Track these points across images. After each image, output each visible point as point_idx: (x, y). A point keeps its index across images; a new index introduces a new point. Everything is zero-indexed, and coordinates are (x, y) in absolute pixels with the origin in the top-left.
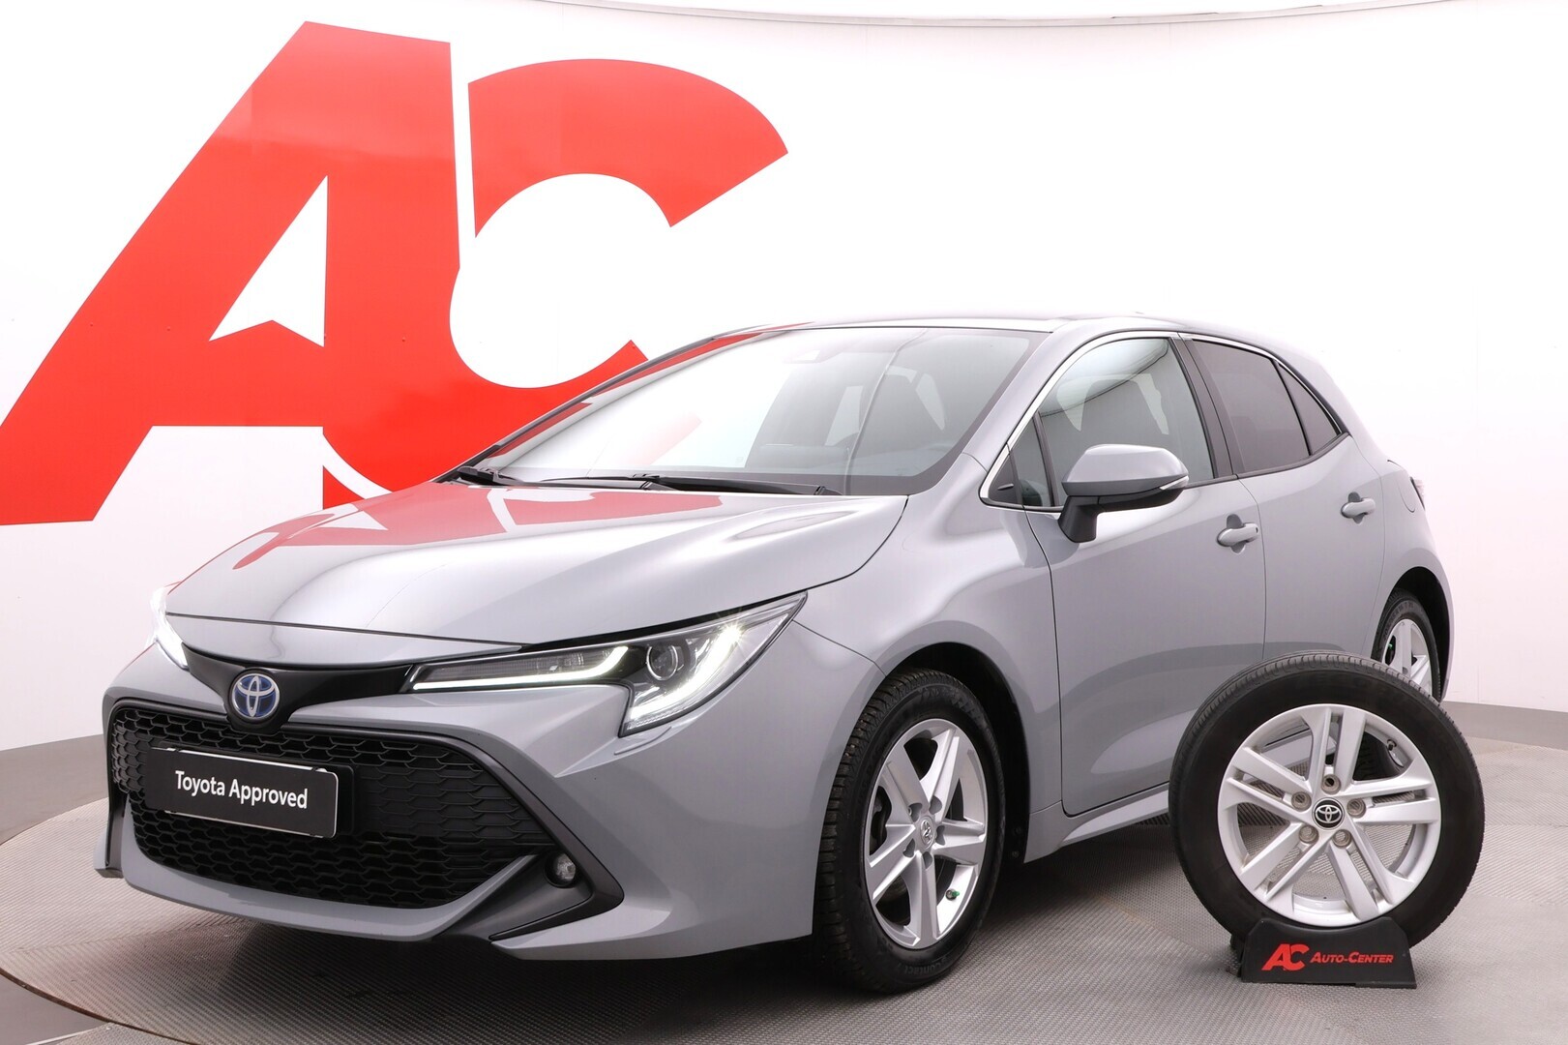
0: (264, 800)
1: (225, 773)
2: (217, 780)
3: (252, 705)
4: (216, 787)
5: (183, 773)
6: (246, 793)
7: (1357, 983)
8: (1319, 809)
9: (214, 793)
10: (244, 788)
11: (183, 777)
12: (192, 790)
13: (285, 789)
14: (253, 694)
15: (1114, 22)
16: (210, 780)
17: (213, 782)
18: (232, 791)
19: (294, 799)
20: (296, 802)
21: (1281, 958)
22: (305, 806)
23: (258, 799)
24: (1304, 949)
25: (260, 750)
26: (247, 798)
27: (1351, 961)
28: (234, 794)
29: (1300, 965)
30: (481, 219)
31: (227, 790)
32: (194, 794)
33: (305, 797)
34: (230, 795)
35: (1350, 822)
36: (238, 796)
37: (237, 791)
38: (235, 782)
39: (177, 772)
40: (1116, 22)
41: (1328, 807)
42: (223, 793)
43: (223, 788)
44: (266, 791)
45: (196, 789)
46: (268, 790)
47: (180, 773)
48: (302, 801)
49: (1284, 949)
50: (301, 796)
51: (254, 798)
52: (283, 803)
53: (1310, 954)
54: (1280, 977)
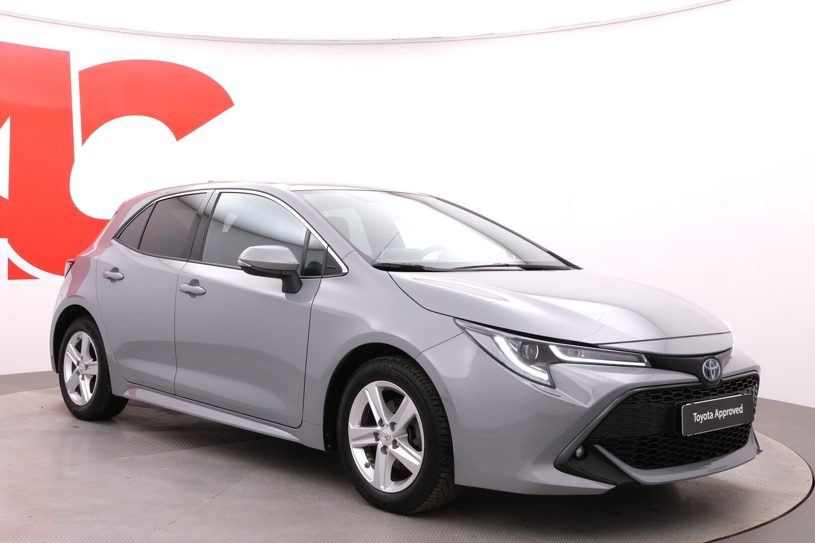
0: (728, 415)
1: (711, 408)
2: (710, 412)
3: (713, 373)
4: (710, 415)
5: (696, 414)
6: (721, 414)
9: (709, 418)
10: (720, 412)
11: (696, 415)
13: (734, 407)
14: (712, 368)
15: (393, 42)
16: (707, 413)
17: (708, 414)
18: (716, 415)
19: (738, 410)
22: (742, 412)
23: (725, 415)
26: (721, 416)
28: (717, 416)
30: (85, 137)
31: (714, 416)
32: (701, 422)
34: (715, 418)
37: (718, 414)
38: (717, 410)
40: (394, 41)
42: (712, 418)
43: (712, 415)
45: (702, 419)
46: (728, 410)
47: (695, 414)
48: (741, 410)
50: (740, 408)
52: (734, 413)
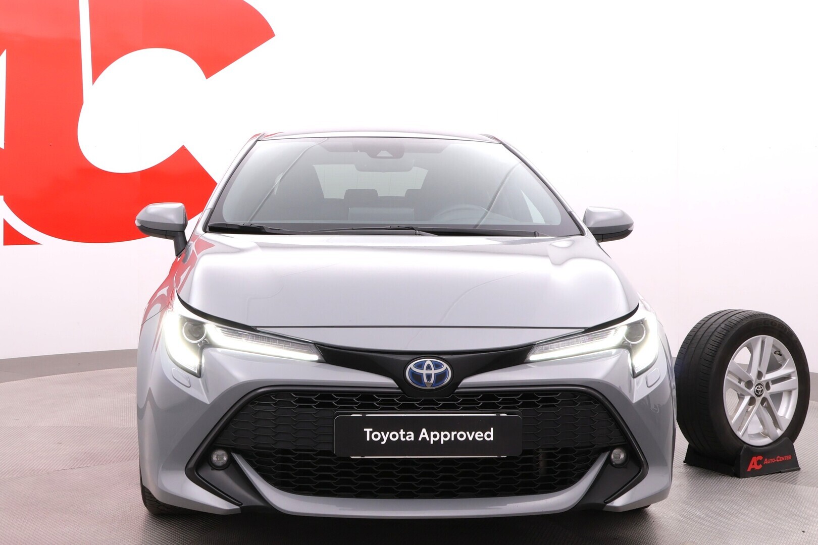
0: (453, 439)
1: (415, 426)
2: (406, 431)
3: (429, 380)
4: (405, 436)
5: (371, 430)
6: (435, 436)
7: (782, 471)
8: (756, 388)
9: (403, 439)
10: (432, 434)
11: (371, 433)
12: (382, 439)
14: (429, 372)
16: (398, 432)
17: (402, 432)
18: (421, 436)
19: (482, 435)
20: (483, 437)
21: (753, 464)
22: (492, 438)
23: (447, 439)
24: (760, 458)
25: (439, 408)
26: (436, 439)
27: (778, 461)
28: (424, 438)
29: (761, 466)
30: (95, 76)
31: (417, 436)
32: (383, 443)
33: (492, 433)
34: (420, 439)
35: (766, 394)
36: (428, 439)
37: (426, 436)
38: (424, 431)
39: (365, 430)
41: (759, 386)
42: (412, 439)
43: (412, 436)
44: (453, 433)
45: (385, 438)
46: (456, 433)
47: (368, 430)
48: (489, 436)
49: (754, 460)
50: (487, 433)
51: (443, 438)
52: (471, 439)
53: (763, 460)
54: (755, 474)
